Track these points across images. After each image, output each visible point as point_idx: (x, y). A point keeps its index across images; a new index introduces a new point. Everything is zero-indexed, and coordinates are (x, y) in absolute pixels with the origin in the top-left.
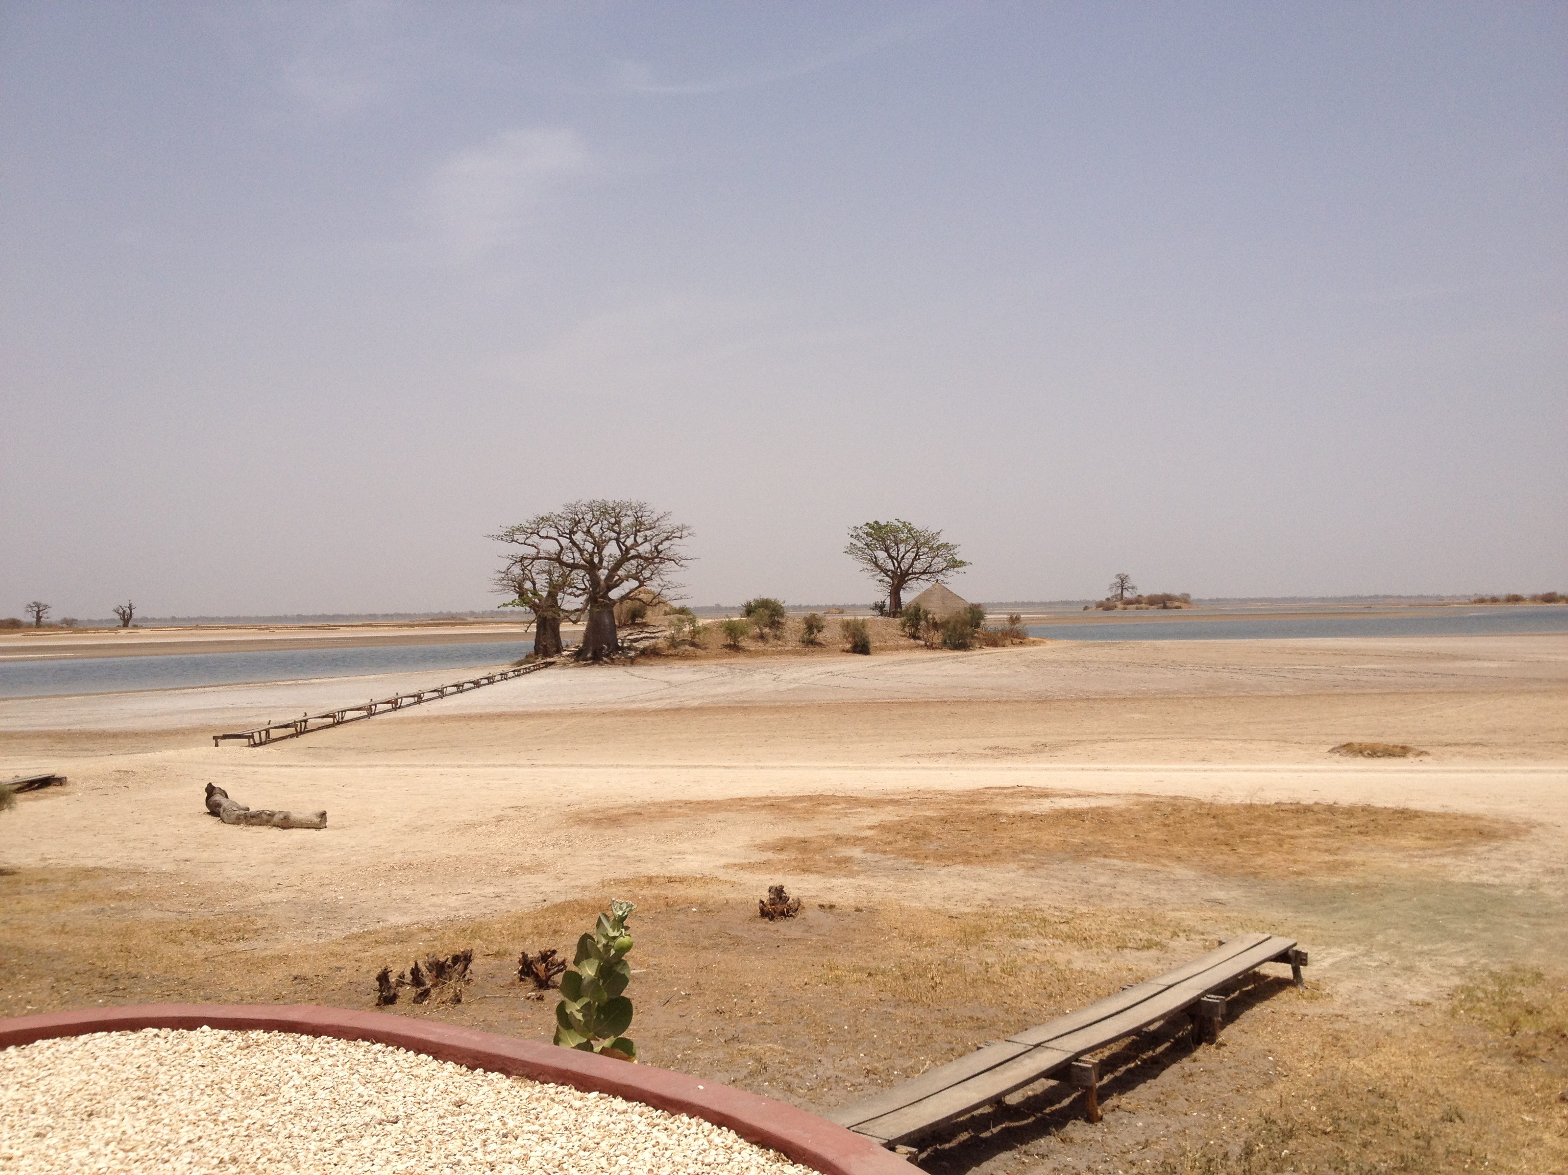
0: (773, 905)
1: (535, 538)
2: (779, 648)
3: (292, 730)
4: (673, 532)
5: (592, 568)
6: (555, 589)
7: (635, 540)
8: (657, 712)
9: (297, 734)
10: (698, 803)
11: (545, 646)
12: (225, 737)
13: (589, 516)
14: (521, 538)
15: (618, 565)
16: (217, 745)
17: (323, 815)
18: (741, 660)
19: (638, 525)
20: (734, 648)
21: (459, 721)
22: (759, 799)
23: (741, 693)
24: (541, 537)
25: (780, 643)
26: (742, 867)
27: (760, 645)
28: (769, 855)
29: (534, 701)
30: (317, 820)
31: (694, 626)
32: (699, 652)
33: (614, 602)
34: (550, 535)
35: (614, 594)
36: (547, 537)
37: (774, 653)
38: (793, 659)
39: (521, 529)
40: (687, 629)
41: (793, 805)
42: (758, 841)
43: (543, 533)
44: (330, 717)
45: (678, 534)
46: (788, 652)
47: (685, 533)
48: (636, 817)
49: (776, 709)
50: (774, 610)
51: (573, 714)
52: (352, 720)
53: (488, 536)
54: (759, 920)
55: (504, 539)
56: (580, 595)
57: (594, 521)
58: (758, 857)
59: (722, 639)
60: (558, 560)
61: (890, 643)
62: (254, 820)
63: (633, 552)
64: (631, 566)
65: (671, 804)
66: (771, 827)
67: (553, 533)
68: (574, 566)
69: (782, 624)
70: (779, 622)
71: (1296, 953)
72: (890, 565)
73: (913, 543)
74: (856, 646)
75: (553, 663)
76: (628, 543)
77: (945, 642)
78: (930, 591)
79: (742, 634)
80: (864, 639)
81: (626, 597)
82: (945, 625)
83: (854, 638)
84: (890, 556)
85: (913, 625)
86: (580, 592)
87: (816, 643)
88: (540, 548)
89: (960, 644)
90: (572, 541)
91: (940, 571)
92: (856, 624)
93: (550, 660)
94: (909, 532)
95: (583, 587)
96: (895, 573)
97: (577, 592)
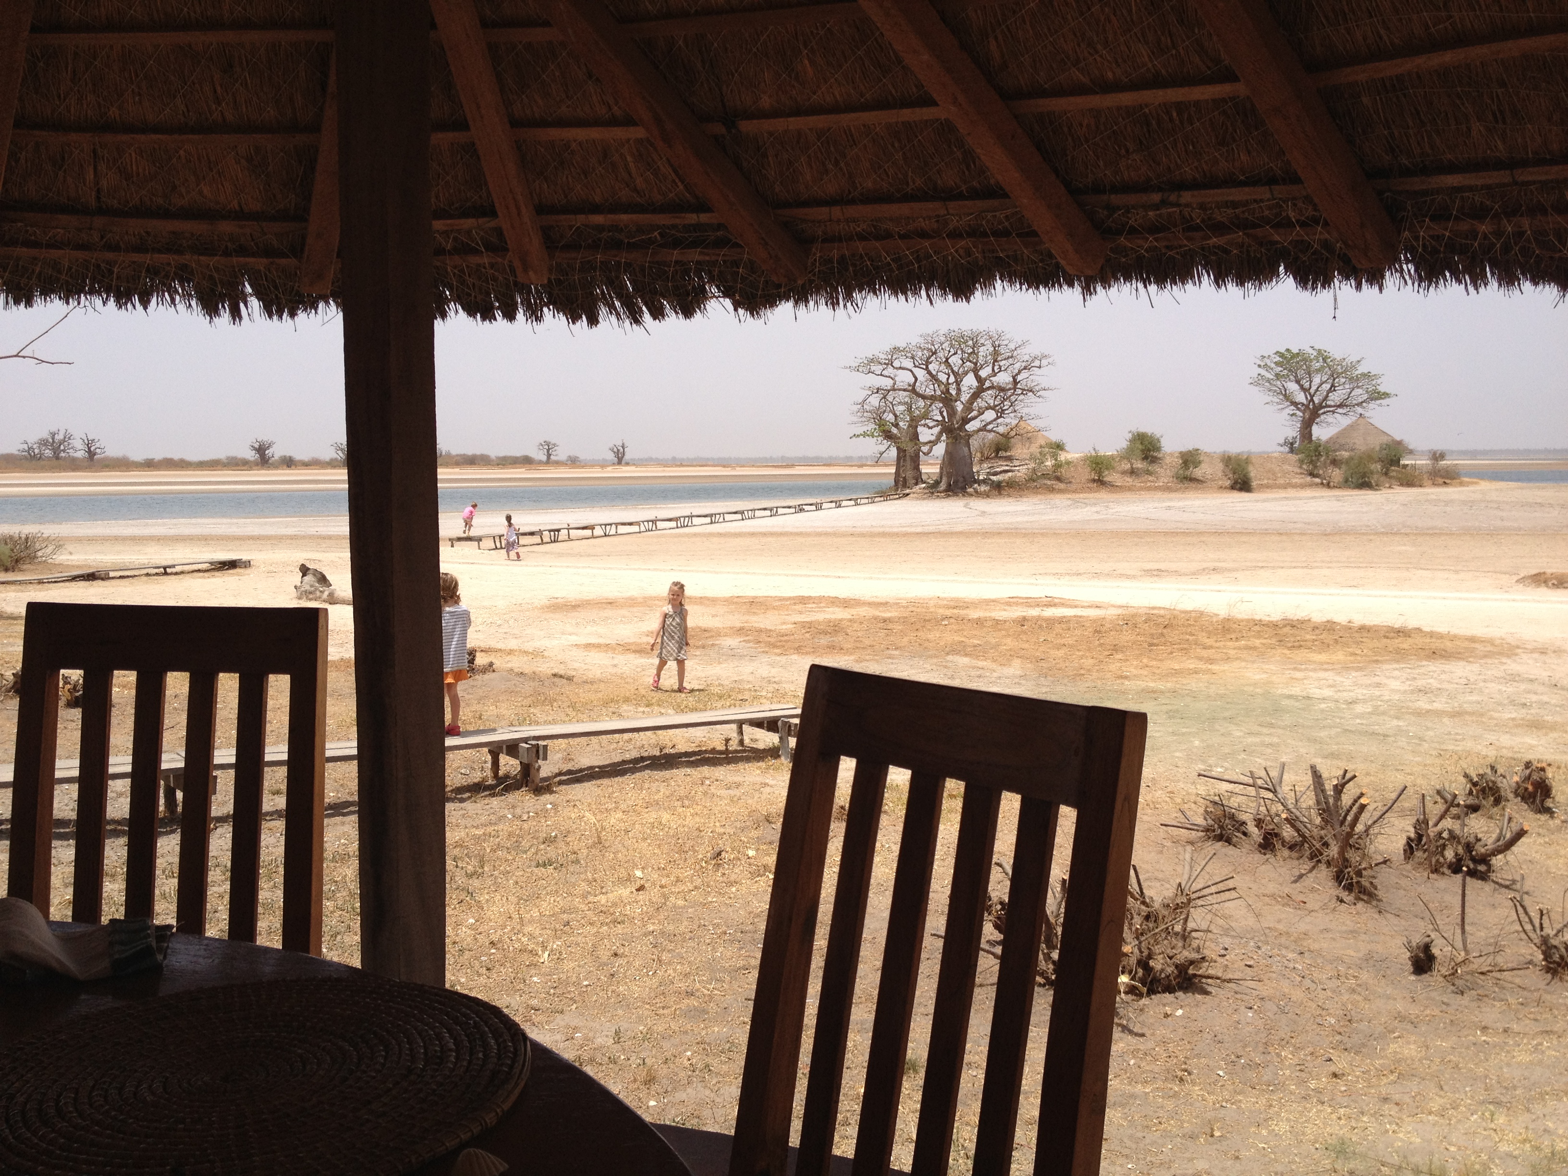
1: (890, 371)
3: (538, 538)
4: (1033, 361)
5: (947, 400)
6: (914, 423)
7: (993, 370)
11: (905, 478)
13: (946, 345)
14: (878, 369)
15: (976, 395)
16: (452, 546)
18: (1101, 495)
19: (996, 353)
20: (1100, 482)
25: (1150, 478)
27: (1129, 480)
31: (1056, 460)
32: (1062, 486)
33: (969, 436)
34: (904, 366)
35: (971, 427)
36: (901, 368)
37: (1141, 489)
39: (873, 360)
40: (1049, 463)
43: (897, 364)
45: (1037, 363)
47: (1044, 362)
50: (1150, 443)
55: (861, 370)
56: (936, 426)
57: (952, 351)
60: (913, 391)
61: (1281, 481)
63: (987, 384)
67: (908, 364)
68: (933, 398)
69: (1157, 459)
71: (785, 723)
72: (1301, 398)
73: (1329, 373)
74: (1236, 483)
75: (908, 495)
76: (983, 373)
77: (1346, 481)
78: (1352, 427)
79: (1107, 469)
80: (1245, 476)
81: (983, 429)
82: (1348, 461)
83: (1234, 473)
84: (1302, 387)
85: (1311, 462)
86: (935, 423)
87: (1192, 480)
88: (896, 379)
89: (1364, 484)
90: (929, 373)
91: (1360, 404)
92: (1240, 460)
93: (908, 491)
94: (1324, 360)
95: (940, 418)
96: (1307, 406)
97: (931, 424)
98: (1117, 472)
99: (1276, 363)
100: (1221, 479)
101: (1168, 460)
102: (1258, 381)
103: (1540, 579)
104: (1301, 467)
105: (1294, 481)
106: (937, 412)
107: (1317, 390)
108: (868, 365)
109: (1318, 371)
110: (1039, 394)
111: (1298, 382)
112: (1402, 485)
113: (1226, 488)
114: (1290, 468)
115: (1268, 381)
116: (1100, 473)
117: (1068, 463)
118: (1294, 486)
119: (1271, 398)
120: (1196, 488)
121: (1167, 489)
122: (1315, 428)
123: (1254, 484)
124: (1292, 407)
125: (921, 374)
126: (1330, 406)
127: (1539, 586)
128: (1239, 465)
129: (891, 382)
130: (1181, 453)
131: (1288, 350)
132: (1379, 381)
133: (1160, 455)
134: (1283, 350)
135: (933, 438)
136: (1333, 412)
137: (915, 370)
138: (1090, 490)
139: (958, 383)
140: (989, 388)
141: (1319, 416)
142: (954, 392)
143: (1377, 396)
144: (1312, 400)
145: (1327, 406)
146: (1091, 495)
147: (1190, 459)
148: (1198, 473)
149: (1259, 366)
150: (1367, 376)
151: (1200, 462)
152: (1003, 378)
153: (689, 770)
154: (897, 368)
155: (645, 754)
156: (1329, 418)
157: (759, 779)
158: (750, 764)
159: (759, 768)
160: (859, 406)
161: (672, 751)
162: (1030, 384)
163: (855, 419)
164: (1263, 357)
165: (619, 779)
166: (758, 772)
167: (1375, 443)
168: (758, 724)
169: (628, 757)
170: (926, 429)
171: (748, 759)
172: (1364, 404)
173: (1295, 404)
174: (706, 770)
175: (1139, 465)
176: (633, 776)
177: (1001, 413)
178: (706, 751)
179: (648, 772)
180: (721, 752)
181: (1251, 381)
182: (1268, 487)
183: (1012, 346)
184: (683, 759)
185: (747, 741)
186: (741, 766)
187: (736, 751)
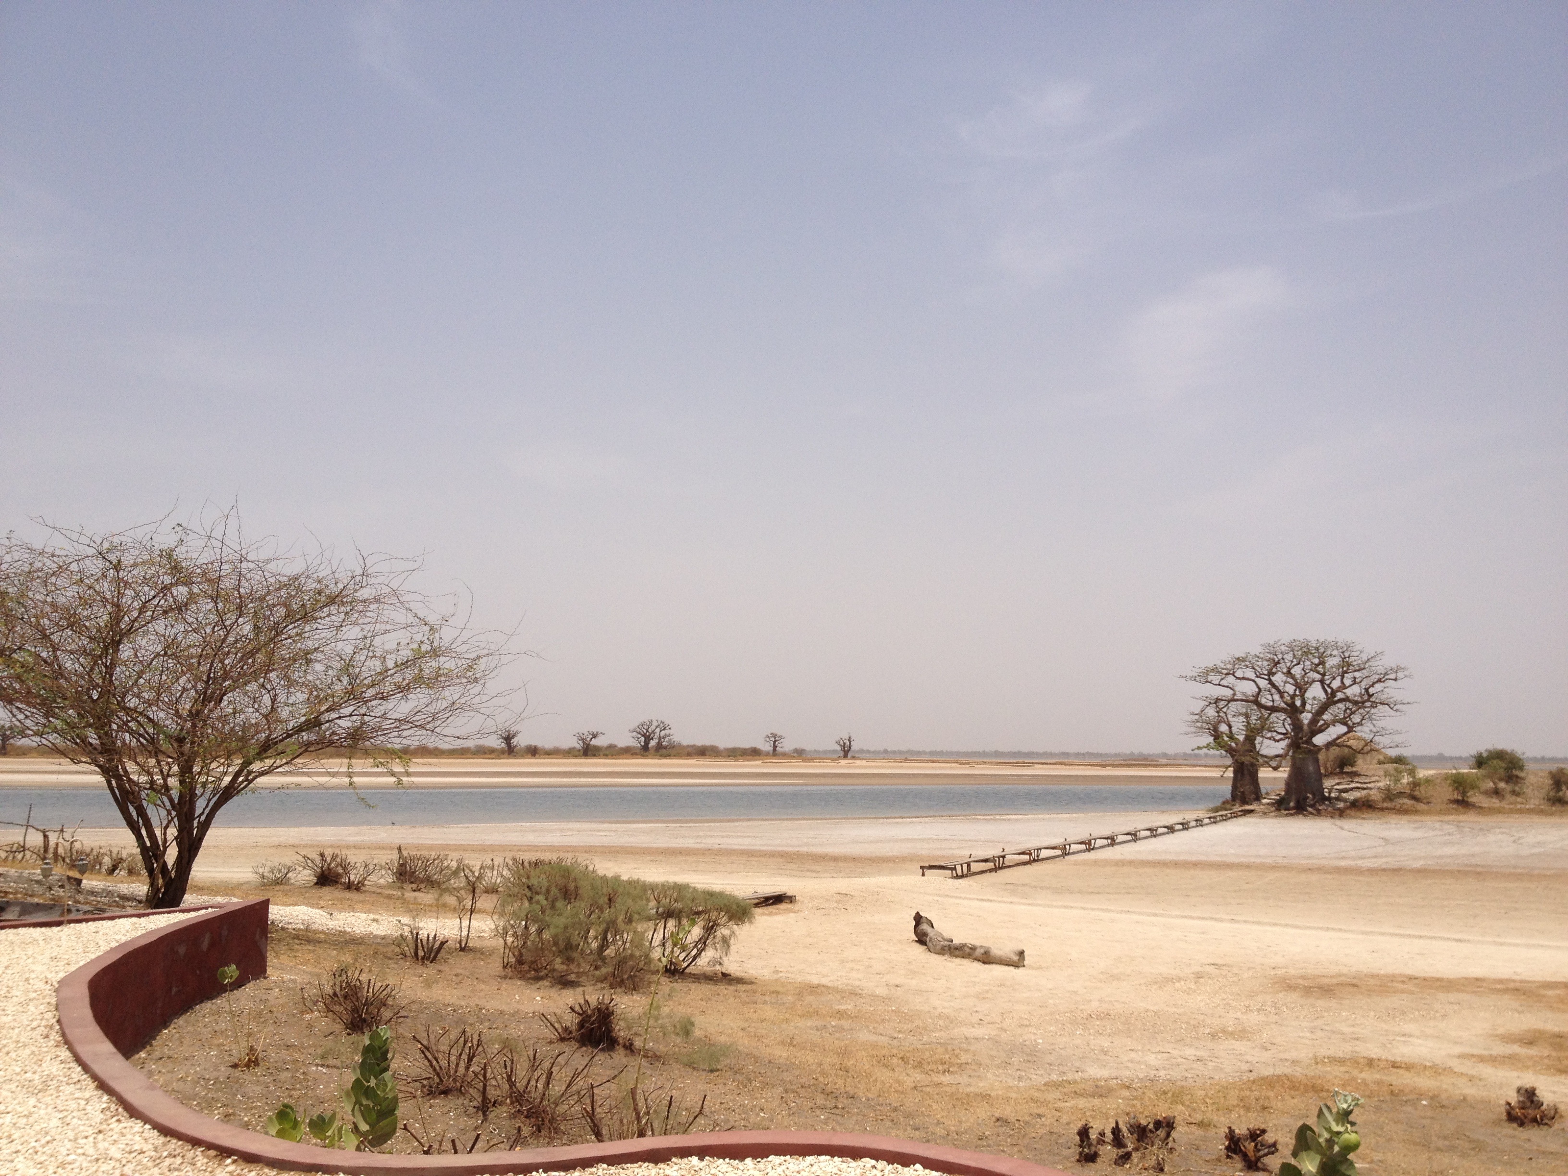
0: (1523, 1108)
1: (1230, 680)
2: (1519, 806)
3: (991, 865)
4: (1386, 674)
5: (1293, 711)
6: (1252, 734)
7: (1342, 682)
8: (1372, 871)
9: (996, 869)
10: (1425, 979)
11: (1243, 793)
12: (931, 867)
13: (1289, 657)
14: (1215, 678)
15: (1323, 708)
16: (923, 875)
17: (1021, 953)
18: (1470, 818)
19: (1345, 666)
20: (1463, 804)
21: (1154, 867)
22: (1501, 981)
23: (1473, 855)
24: (1238, 678)
25: (1519, 799)
26: (1481, 1059)
27: (1495, 802)
28: (1516, 1049)
29: (1232, 851)
30: (1016, 958)
31: (1414, 777)
32: (1421, 806)
33: (1318, 749)
34: (1246, 676)
35: (1319, 740)
36: (1244, 678)
37: (1511, 812)
38: (1536, 819)
39: (1215, 670)
40: (1406, 780)
41: (1543, 992)
42: (1501, 1031)
43: (1239, 674)
44: (1027, 854)
45: (1393, 676)
46: (1530, 811)
47: (1400, 675)
48: (1351, 989)
49: (1517, 877)
50: (1511, 762)
51: (1274, 868)
52: (1047, 859)
53: (1181, 676)
54: (1506, 1124)
55: (1198, 679)
56: (1281, 739)
57: (1295, 661)
58: (1501, 1049)
59: (1448, 793)
60: (1256, 702)
62: (957, 952)
63: (1340, 695)
64: (1338, 710)
65: (1393, 978)
66: (1517, 1015)
67: (1250, 674)
68: (1273, 709)
69: (1523, 778)
70: (1517, 777)
75: (1249, 812)
76: (1334, 685)
79: (1470, 789)
81: (1331, 743)
86: (1280, 736)
88: (1236, 689)
90: (1273, 685)
93: (1248, 808)
98: (1481, 792)
101: (1532, 779)
106: (1280, 722)
108: (1204, 677)
110: (1394, 707)
116: (1464, 793)
117: (1428, 781)
121: (1540, 812)
125: (1263, 683)
135: (1281, 752)
137: (1258, 680)
138: (1456, 811)
139: (1302, 694)
140: (1339, 701)
142: (1298, 703)
152: (1353, 691)
175: (1504, 785)
177: (1352, 727)
183: (1364, 657)
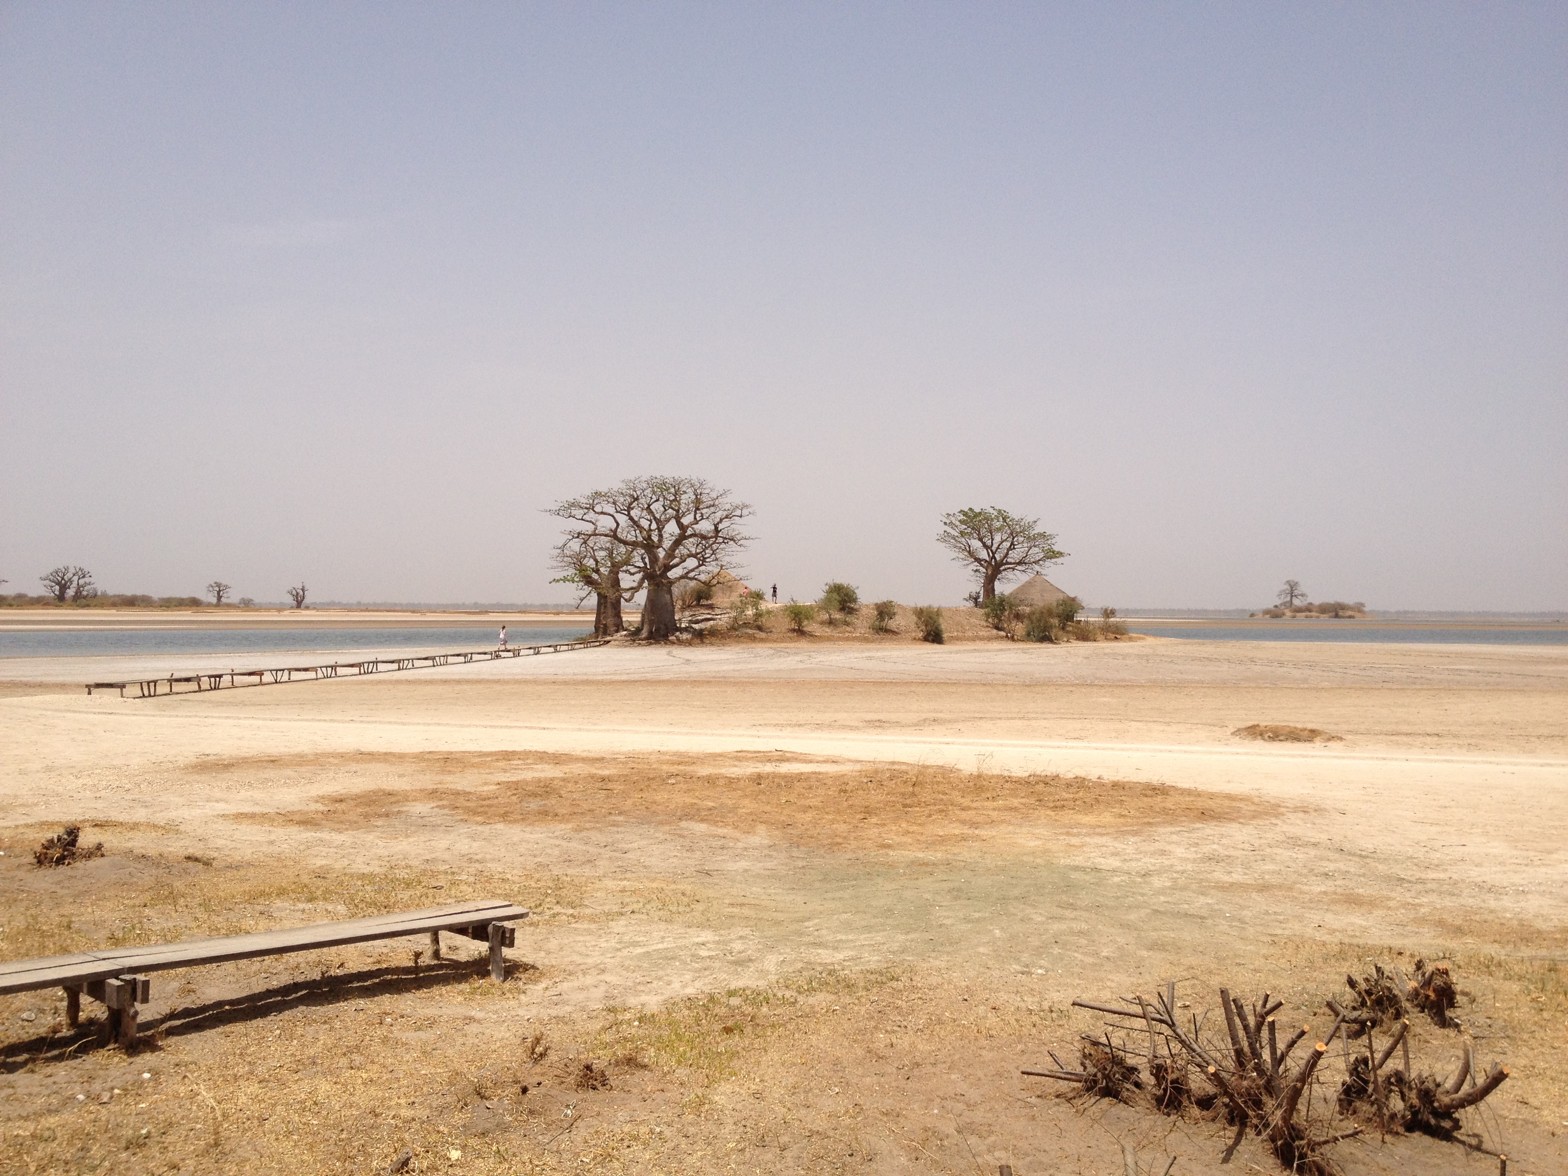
1: (591, 516)
2: (847, 635)
3: (196, 685)
4: (733, 511)
6: (615, 568)
11: (605, 625)
12: (99, 686)
13: (648, 492)
14: (579, 513)
15: (678, 543)
16: (89, 693)
18: (803, 644)
19: (698, 503)
20: (800, 632)
25: (848, 629)
27: (828, 631)
31: (757, 609)
32: (763, 635)
33: (671, 583)
34: (606, 511)
35: (673, 574)
37: (839, 639)
39: (573, 505)
40: (750, 612)
43: (598, 509)
45: (738, 512)
46: (854, 639)
47: (745, 512)
50: (846, 595)
55: (561, 513)
56: (636, 573)
57: (654, 498)
59: (786, 623)
60: (617, 537)
61: (969, 634)
63: (691, 530)
64: (690, 544)
67: (610, 509)
68: (635, 544)
69: (856, 610)
70: (852, 609)
71: (497, 929)
72: (984, 554)
73: (1009, 532)
74: (929, 634)
75: (609, 642)
76: (686, 521)
77: (1029, 634)
78: (1030, 584)
79: (807, 619)
80: (937, 628)
81: (685, 577)
82: (1029, 617)
83: (926, 626)
84: (985, 545)
85: (996, 616)
86: (636, 570)
87: (887, 631)
88: (598, 524)
89: (1044, 637)
90: (631, 519)
91: (1036, 562)
92: (932, 612)
93: (608, 638)
94: (1004, 520)
95: (642, 565)
96: (989, 563)
97: (633, 570)
98: (817, 622)
99: (960, 521)
100: (915, 631)
101: (864, 611)
102: (945, 538)
103: (1254, 732)
104: (987, 621)
105: (981, 633)
106: (638, 558)
107: (998, 548)
108: (568, 509)
109: (999, 530)
110: (740, 543)
111: (981, 540)
112: (1078, 639)
113: (919, 639)
114: (978, 622)
115: (954, 538)
116: (800, 623)
117: (769, 612)
118: (981, 639)
119: (956, 555)
120: (891, 639)
121: (865, 640)
122: (997, 583)
123: (945, 636)
124: (976, 563)
125: (622, 519)
126: (1011, 564)
127: (1255, 738)
128: (930, 618)
129: (593, 527)
130: (876, 604)
131: (971, 509)
132: (1054, 541)
133: (856, 607)
134: (966, 510)
135: (635, 585)
136: (1014, 569)
137: (616, 515)
138: (791, 640)
139: (660, 530)
140: (691, 536)
141: (1000, 572)
142: (655, 539)
143: (1052, 554)
144: (994, 557)
145: (1007, 563)
146: (792, 645)
147: (884, 611)
148: (892, 624)
149: (945, 523)
150: (1043, 535)
151: (894, 614)
152: (705, 527)
153: (362, 1003)
154: (598, 513)
155: (300, 979)
156: (1009, 574)
157: (462, 1011)
158: (449, 988)
159: (461, 993)
160: (559, 551)
161: (340, 972)
162: (732, 533)
163: (555, 564)
164: (949, 515)
165: (259, 1022)
166: (460, 998)
167: (1052, 599)
168: (461, 929)
169: (275, 984)
170: (628, 575)
171: (445, 980)
172: (1041, 562)
173: (978, 560)
174: (386, 1001)
175: (837, 616)
176: (281, 1016)
177: (703, 561)
178: (387, 971)
179: (302, 1008)
180: (407, 970)
181: (938, 537)
182: (958, 639)
183: (714, 495)
184: (355, 985)
185: (444, 950)
186: (436, 990)
187: (430, 968)
